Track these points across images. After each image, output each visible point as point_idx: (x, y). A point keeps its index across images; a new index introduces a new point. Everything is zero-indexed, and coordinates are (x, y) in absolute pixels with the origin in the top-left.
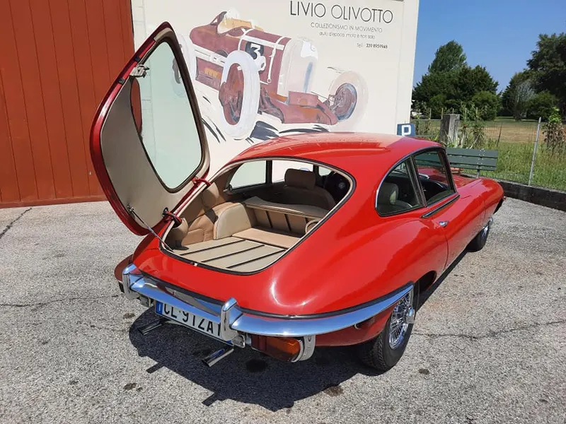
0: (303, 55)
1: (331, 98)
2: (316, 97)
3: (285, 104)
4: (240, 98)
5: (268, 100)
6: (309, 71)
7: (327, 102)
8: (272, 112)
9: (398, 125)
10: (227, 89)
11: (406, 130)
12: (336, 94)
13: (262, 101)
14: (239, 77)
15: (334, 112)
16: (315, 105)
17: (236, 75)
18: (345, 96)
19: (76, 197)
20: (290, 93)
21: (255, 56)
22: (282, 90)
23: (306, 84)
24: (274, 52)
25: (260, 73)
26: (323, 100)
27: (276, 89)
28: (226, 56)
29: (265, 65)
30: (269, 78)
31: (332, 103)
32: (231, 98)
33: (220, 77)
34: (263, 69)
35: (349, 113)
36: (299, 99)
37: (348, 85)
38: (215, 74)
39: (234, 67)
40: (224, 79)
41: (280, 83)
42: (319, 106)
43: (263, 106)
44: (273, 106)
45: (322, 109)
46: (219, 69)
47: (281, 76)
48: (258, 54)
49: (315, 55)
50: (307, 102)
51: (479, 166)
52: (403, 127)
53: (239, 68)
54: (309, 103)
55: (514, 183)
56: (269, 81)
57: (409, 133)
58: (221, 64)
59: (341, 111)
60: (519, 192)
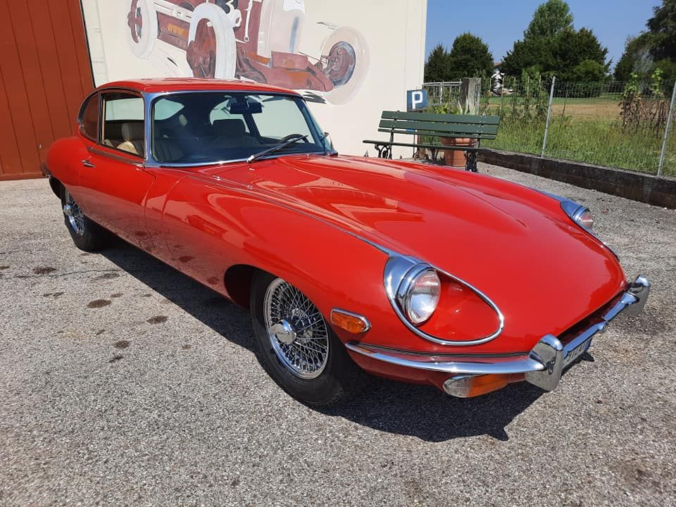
0: (286, 8)
1: (324, 60)
2: (305, 58)
3: (268, 66)
4: (212, 61)
5: (247, 62)
6: (295, 27)
7: (319, 64)
8: (251, 76)
9: (408, 92)
10: (196, 50)
11: (417, 97)
12: (330, 55)
13: (240, 64)
14: (210, 34)
15: (328, 76)
16: (304, 68)
17: (206, 33)
18: (341, 57)
19: (25, 173)
20: (273, 54)
21: (227, 10)
22: (263, 50)
23: (292, 43)
24: (250, 4)
25: (235, 29)
26: (314, 62)
27: (255, 49)
28: (192, 10)
29: (240, 20)
30: (246, 36)
31: (325, 66)
32: (201, 59)
33: (187, 34)
34: (238, 25)
35: (346, 77)
36: (284, 61)
37: (344, 43)
38: (180, 31)
39: (203, 22)
40: (192, 36)
41: (260, 43)
42: (310, 69)
43: (241, 69)
44: (254, 69)
45: (313, 73)
46: (186, 25)
47: (261, 33)
48: (232, 7)
49: (301, 7)
50: (294, 63)
51: (480, 134)
52: (414, 94)
53: (209, 24)
54: (297, 66)
55: (526, 156)
56: (247, 39)
57: (421, 101)
58: (187, 20)
59: (336, 75)
60: (531, 165)
